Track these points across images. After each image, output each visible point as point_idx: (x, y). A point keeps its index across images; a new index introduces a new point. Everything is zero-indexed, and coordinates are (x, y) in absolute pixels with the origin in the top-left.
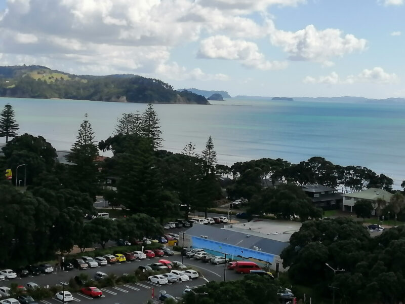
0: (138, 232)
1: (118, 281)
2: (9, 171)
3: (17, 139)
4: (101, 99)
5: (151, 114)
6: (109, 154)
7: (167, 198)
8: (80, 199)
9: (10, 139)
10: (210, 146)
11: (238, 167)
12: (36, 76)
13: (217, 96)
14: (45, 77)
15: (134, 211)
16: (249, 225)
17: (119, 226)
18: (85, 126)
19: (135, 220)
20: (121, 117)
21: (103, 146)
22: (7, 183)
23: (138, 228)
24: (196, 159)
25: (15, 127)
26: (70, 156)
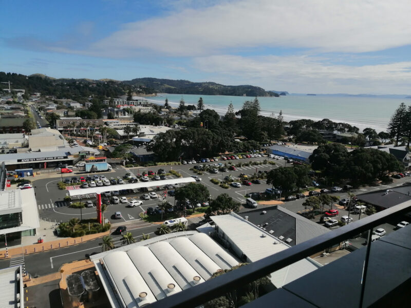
0: (251, 147)
1: (243, 165)
2: (202, 123)
3: (205, 111)
4: (236, 95)
5: (256, 101)
6: (239, 117)
7: (263, 135)
8: (229, 134)
9: (202, 111)
10: (281, 114)
11: (292, 123)
12: (211, 87)
13: (284, 94)
14: (214, 87)
15: (249, 139)
16: (296, 146)
17: (244, 145)
18: (231, 106)
19: (250, 143)
20: (245, 102)
21: (237, 114)
22: (201, 127)
23: (251, 145)
24: (274, 119)
25: (203, 106)
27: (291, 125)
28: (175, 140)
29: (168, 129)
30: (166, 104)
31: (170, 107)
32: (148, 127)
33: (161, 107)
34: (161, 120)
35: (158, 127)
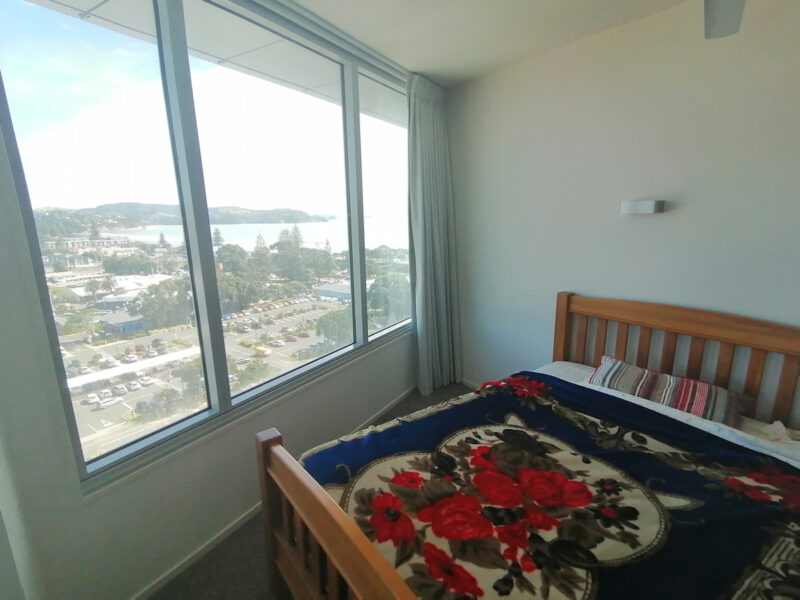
3: (224, 247)
4: (270, 222)
6: (276, 251)
8: (262, 276)
9: (220, 247)
15: (291, 280)
17: (284, 288)
19: (292, 285)
21: (272, 247)
23: (295, 288)
30: (162, 241)
33: (154, 247)
34: (154, 265)
35: (149, 276)
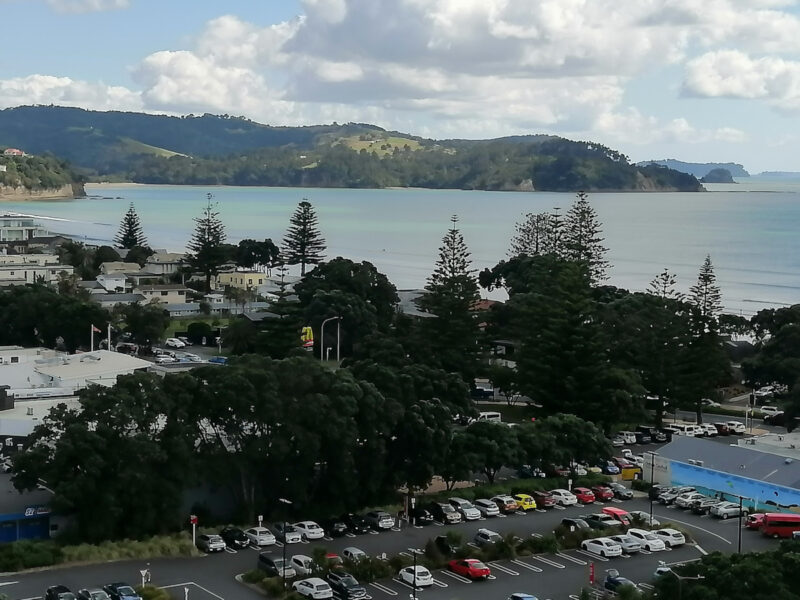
0: (560, 452)
1: (520, 549)
2: (308, 329)
3: (324, 268)
4: (482, 187)
5: (584, 214)
7: (618, 384)
8: (444, 384)
9: (309, 268)
10: (706, 278)
11: (765, 319)
12: (357, 145)
13: (721, 174)
14: (375, 147)
15: (551, 408)
16: (790, 438)
17: (523, 438)
18: (452, 239)
19: (554, 428)
20: (523, 220)
21: (487, 279)
22: (303, 353)
23: (560, 442)
24: (676, 305)
25: (319, 245)
26: (425, 301)
27: (759, 333)
28: (161, 422)
29: (129, 364)
30: (130, 239)
31: (149, 252)
32: (28, 356)
33: (104, 255)
34: (101, 317)
35: (79, 355)
